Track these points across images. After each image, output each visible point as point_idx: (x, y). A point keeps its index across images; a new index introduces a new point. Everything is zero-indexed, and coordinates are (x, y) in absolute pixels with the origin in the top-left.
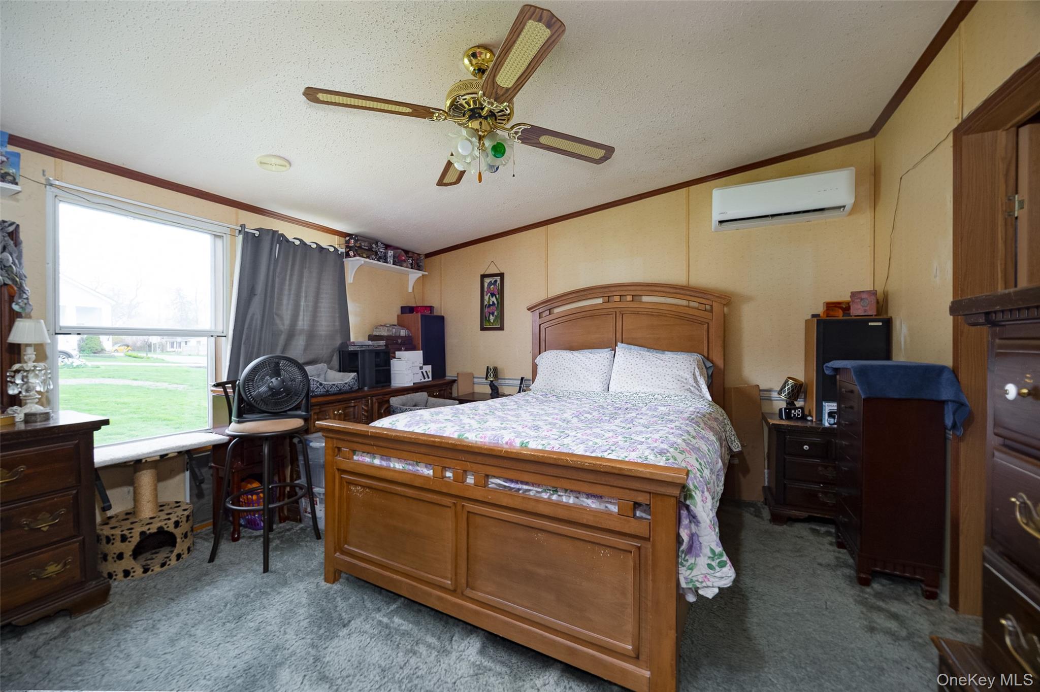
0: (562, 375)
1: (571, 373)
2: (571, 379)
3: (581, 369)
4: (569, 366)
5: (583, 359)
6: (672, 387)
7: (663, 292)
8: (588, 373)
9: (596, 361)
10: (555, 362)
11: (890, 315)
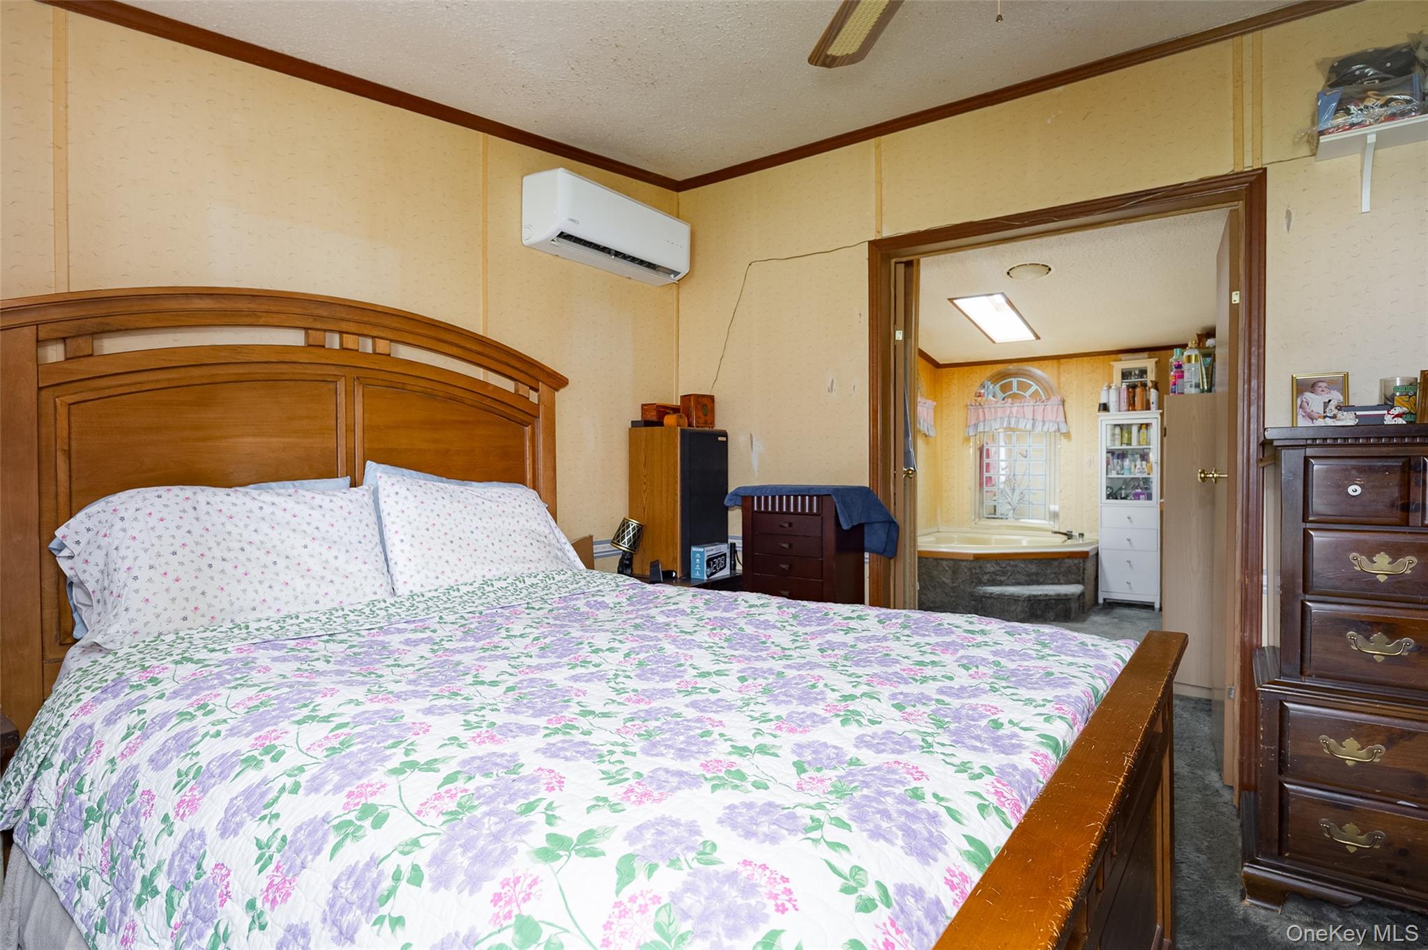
0: (241, 570)
1: (273, 557)
2: (282, 578)
3: (308, 541)
4: (256, 538)
5: (302, 510)
6: (534, 557)
7: (458, 346)
8: (334, 552)
9: (345, 513)
10: (197, 529)
11: (719, 426)
